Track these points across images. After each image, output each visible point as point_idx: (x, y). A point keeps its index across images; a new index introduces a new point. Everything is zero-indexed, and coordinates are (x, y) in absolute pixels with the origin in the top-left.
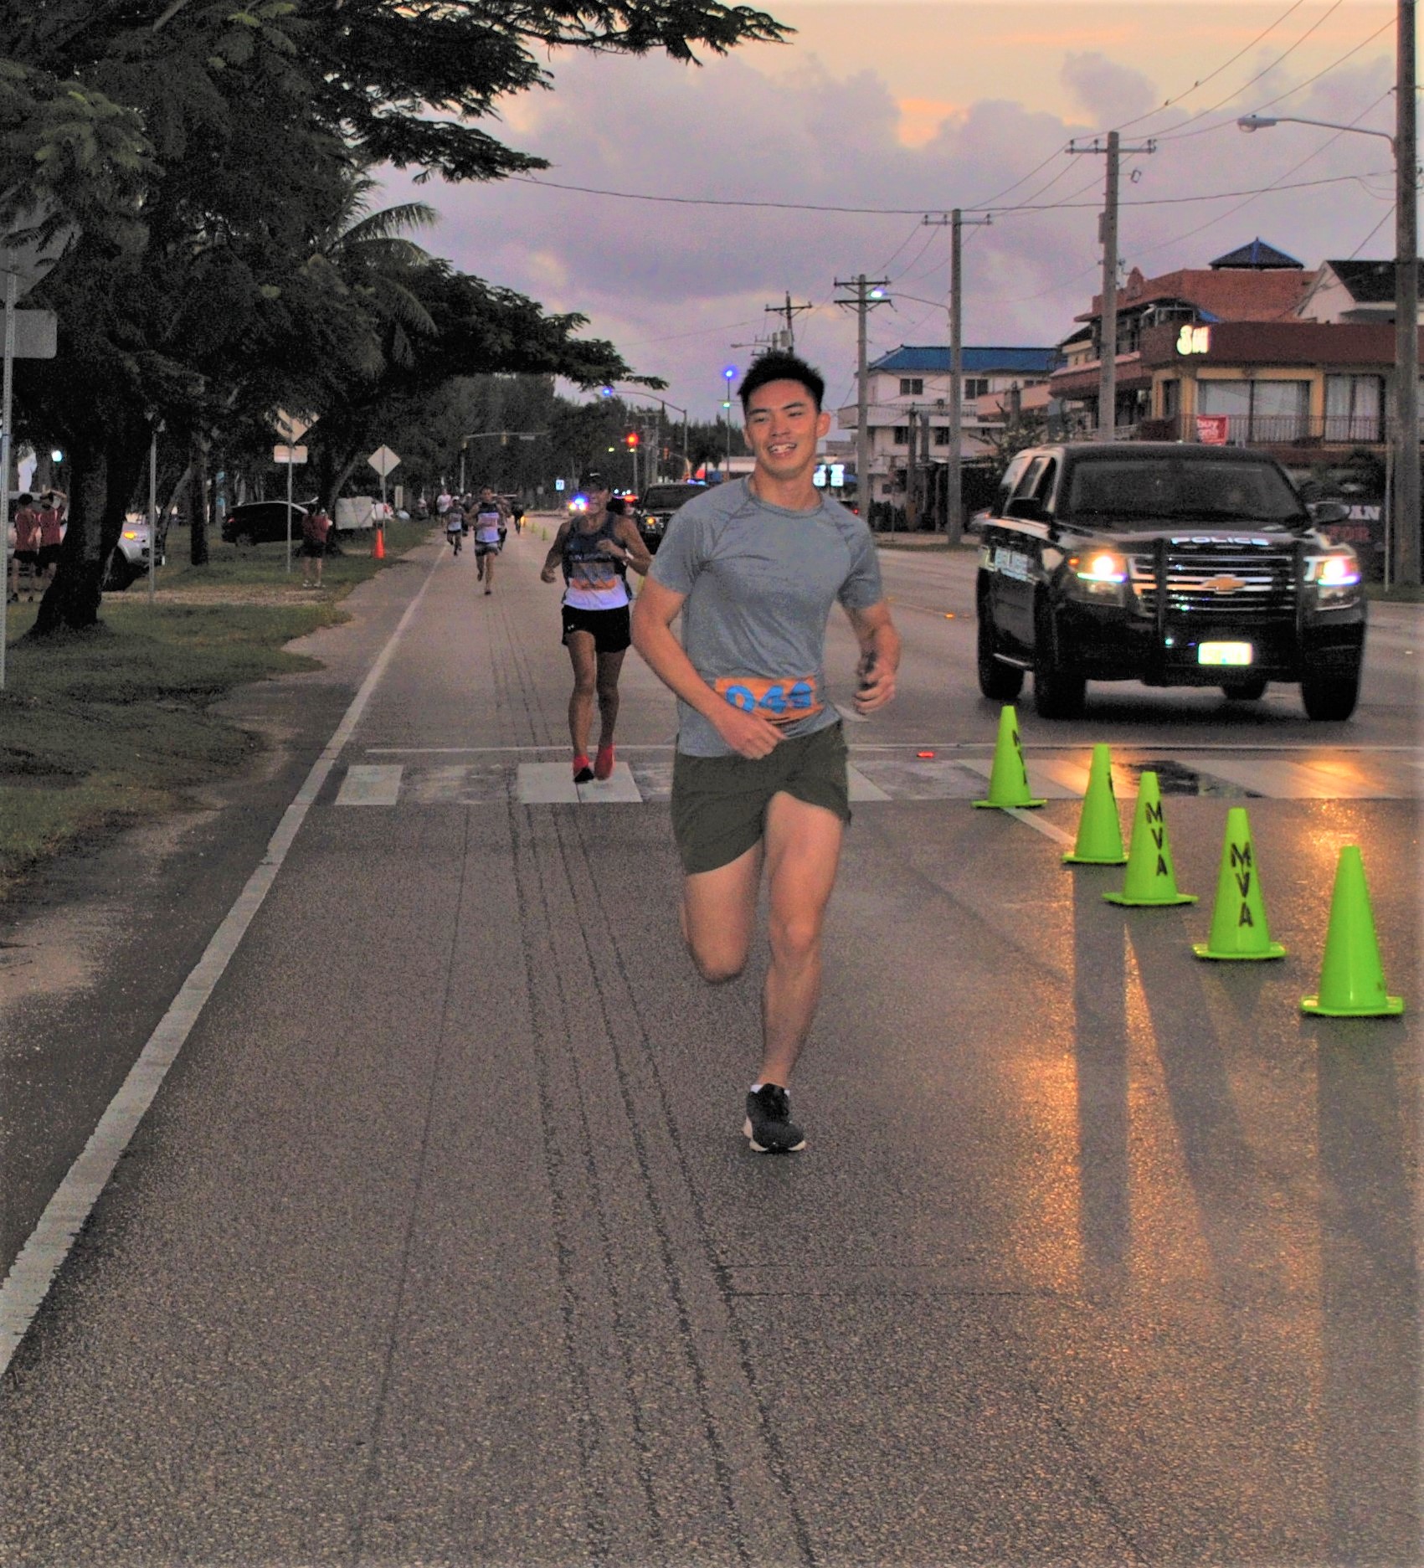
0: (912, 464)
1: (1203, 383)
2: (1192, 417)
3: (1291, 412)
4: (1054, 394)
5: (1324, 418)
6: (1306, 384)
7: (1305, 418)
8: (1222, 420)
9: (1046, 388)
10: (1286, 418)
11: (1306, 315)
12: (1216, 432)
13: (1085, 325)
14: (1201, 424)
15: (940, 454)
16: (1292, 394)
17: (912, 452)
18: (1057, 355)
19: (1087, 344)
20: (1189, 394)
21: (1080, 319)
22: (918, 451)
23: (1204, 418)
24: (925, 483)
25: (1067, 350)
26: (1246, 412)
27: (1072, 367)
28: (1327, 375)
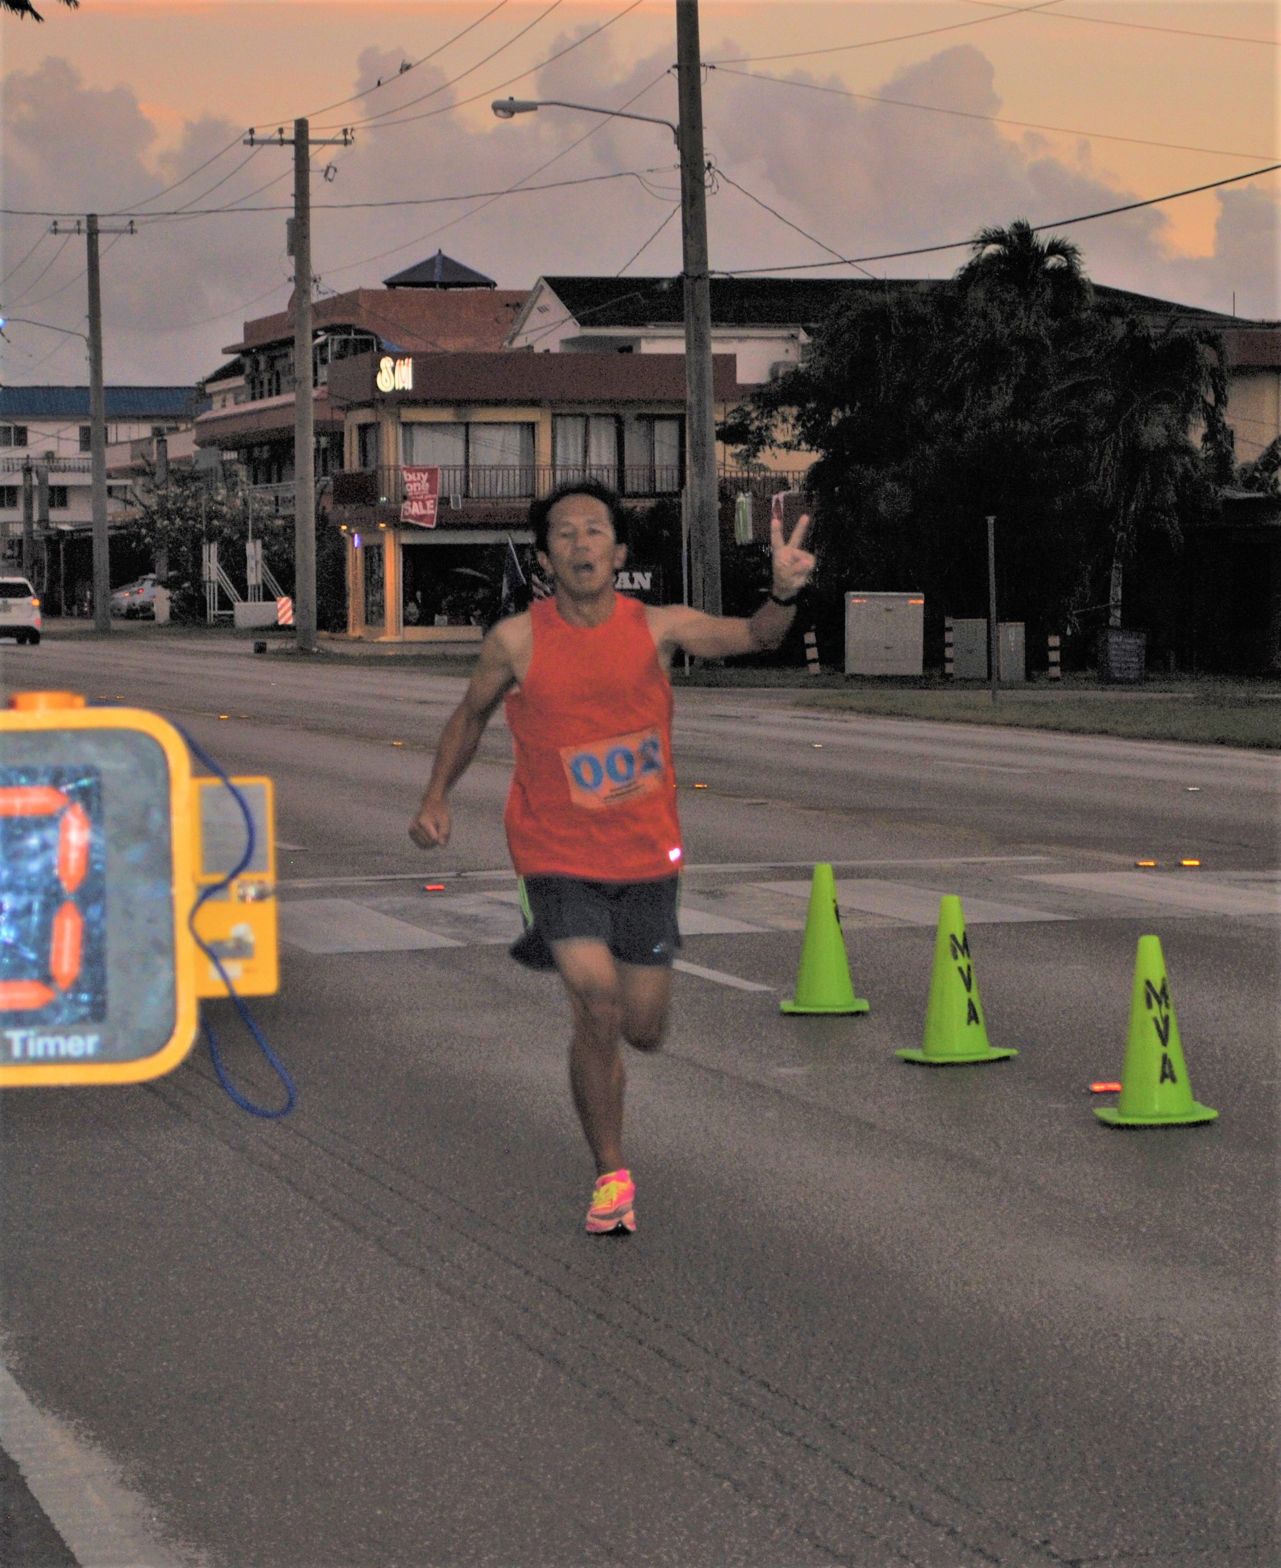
0: (29, 533)
1: (407, 426)
2: (397, 468)
3: (514, 460)
4: (202, 443)
5: (553, 466)
6: (531, 426)
7: (530, 470)
8: (432, 472)
9: (193, 435)
10: (506, 468)
11: (520, 343)
12: (426, 486)
13: (232, 358)
14: (408, 477)
15: (63, 519)
16: (514, 438)
17: (29, 518)
18: (200, 394)
19: (239, 381)
20: (391, 437)
21: (226, 351)
22: (36, 517)
23: (411, 469)
24: (45, 556)
25: (210, 388)
26: (461, 461)
27: (217, 410)
28: (554, 416)
